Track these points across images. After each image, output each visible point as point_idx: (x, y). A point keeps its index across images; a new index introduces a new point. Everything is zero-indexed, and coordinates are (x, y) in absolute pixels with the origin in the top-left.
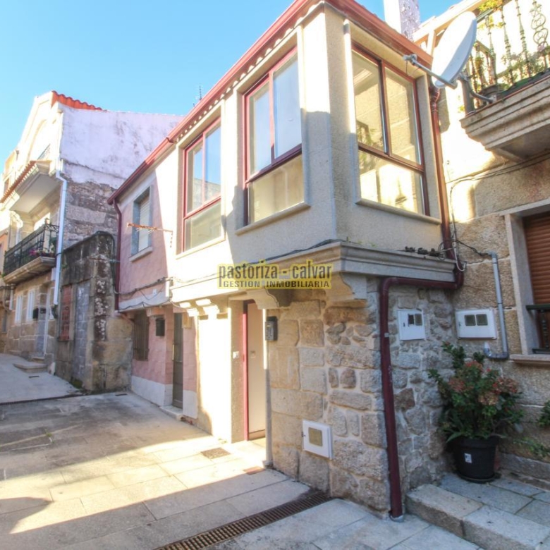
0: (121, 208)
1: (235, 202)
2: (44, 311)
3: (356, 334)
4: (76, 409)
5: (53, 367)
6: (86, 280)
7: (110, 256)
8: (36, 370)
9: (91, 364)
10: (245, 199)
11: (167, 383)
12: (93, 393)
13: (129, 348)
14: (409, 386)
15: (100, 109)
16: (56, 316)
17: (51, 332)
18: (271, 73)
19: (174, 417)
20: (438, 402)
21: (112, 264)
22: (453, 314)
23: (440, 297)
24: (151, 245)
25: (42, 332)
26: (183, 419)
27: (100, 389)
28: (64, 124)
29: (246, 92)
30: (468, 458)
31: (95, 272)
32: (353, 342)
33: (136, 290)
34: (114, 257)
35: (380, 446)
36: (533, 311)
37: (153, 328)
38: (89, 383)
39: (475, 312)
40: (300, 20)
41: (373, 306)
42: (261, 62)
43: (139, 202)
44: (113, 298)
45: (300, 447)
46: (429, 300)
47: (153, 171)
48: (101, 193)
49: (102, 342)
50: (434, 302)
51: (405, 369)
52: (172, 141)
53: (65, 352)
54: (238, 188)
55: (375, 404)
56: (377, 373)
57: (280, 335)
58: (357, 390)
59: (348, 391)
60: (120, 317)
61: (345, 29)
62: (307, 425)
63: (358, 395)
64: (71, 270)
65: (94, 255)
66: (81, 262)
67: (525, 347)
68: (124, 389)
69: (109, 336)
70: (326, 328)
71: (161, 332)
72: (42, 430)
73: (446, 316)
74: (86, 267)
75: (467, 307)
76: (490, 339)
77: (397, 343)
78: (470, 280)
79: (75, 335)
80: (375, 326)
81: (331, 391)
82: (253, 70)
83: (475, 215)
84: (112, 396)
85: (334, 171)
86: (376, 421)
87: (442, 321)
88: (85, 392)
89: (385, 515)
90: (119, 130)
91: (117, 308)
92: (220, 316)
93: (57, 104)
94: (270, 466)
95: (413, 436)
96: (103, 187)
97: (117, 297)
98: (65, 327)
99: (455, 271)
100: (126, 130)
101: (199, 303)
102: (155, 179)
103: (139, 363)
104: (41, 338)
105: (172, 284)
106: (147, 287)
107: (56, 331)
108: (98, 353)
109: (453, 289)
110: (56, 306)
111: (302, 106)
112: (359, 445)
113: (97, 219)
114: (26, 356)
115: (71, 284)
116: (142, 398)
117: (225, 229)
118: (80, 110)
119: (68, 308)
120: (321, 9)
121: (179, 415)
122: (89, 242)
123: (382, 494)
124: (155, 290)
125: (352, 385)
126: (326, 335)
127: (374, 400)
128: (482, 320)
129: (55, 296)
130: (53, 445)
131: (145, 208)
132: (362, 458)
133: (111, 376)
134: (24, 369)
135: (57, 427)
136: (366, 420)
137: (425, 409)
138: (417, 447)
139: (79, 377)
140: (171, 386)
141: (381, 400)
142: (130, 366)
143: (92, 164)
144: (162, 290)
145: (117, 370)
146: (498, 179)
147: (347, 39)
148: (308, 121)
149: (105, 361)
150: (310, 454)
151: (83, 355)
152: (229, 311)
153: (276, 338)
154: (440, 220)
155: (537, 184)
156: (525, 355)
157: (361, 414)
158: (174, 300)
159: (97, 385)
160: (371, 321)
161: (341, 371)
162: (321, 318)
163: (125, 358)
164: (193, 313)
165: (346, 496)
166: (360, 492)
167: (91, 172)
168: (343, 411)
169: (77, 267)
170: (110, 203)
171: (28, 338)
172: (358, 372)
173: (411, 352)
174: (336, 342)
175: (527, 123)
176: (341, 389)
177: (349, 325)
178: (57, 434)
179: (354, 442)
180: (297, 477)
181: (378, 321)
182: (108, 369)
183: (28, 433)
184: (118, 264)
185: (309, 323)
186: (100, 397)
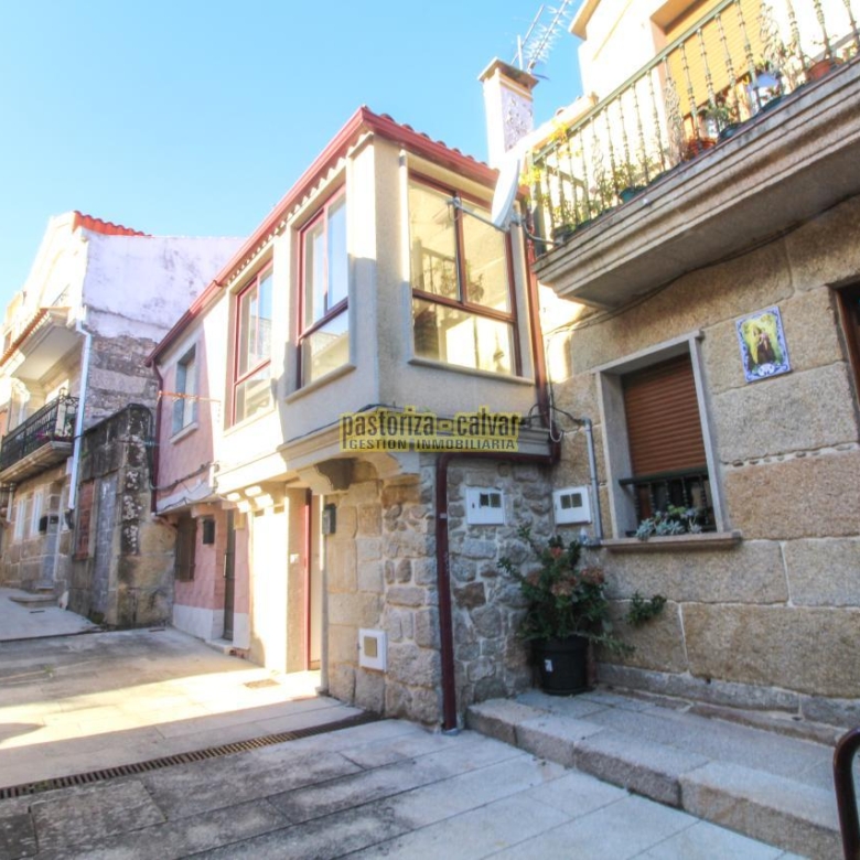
0: (162, 371)
1: (287, 363)
2: (55, 519)
3: (411, 517)
4: (90, 646)
5: (64, 598)
6: (113, 472)
7: (145, 437)
8: (41, 603)
9: (115, 587)
10: (299, 358)
11: (216, 607)
12: (118, 628)
13: (171, 566)
14: (479, 579)
15: (141, 234)
16: (71, 526)
17: (64, 549)
18: (326, 207)
19: (220, 651)
20: (520, 601)
21: (147, 448)
22: (549, 495)
23: (531, 474)
24: (195, 419)
25: (52, 550)
26: (233, 653)
27: (127, 622)
28: (89, 257)
29: (302, 227)
30: (549, 666)
31: (124, 460)
32: (410, 527)
33: (177, 483)
34: (151, 439)
35: (432, 646)
36: (631, 487)
37: (200, 534)
38: (112, 615)
39: (570, 491)
40: (351, 150)
41: (428, 481)
42: (315, 193)
43: (185, 363)
44: (148, 496)
45: (356, 663)
46: (514, 478)
47: (201, 322)
48: (140, 351)
49: (132, 557)
50: (521, 480)
51: (474, 558)
52: (221, 284)
53: (83, 575)
54: (289, 345)
55: (429, 596)
56: (432, 561)
57: (339, 527)
58: (412, 584)
59: (404, 586)
60: (158, 522)
61: (401, 161)
62: (363, 633)
63: (412, 590)
64: (93, 460)
65: (123, 437)
66: (107, 447)
67: (615, 530)
68: (164, 622)
69: (143, 548)
70: (384, 512)
71: (209, 539)
72: (42, 666)
73: (541, 498)
74: (114, 453)
75: (564, 486)
76: (585, 524)
77: (464, 527)
78: (568, 452)
79: (97, 550)
80: (430, 506)
81: (387, 588)
82: (307, 202)
83: (570, 374)
84: (145, 632)
85: (379, 326)
86: (427, 617)
87: (533, 503)
88: (107, 627)
89: (437, 728)
90: (168, 263)
91: (154, 509)
92: (279, 510)
93: (80, 229)
94: (325, 693)
95: (481, 640)
96: (143, 343)
97: (155, 494)
98: (82, 540)
99: (550, 441)
100: (178, 261)
101: (249, 492)
102: (203, 335)
103: (183, 585)
104: (51, 559)
105: (217, 469)
106: (190, 477)
107: (71, 546)
108: (125, 572)
109: (548, 464)
110: (72, 511)
111: (349, 250)
112: (413, 649)
113: (133, 386)
114: (28, 586)
115: (92, 479)
116: (184, 633)
117: (275, 397)
118: (112, 237)
119: (87, 513)
120: (370, 140)
121: (227, 647)
122: (118, 418)
123: (432, 703)
124: (198, 480)
125: (406, 579)
126: (384, 520)
127: (427, 593)
128: (577, 500)
129: (71, 498)
130: (55, 679)
131: (192, 371)
132: (415, 664)
133: (143, 606)
134: (24, 603)
135: (62, 664)
136: (420, 617)
137: (501, 609)
138: (487, 653)
139: (100, 608)
140: (222, 612)
141: (436, 593)
142: (171, 591)
143: (128, 310)
144: (205, 480)
145: (153, 597)
146: (590, 330)
147: (403, 172)
148: (355, 268)
149: (137, 583)
150: (367, 670)
151: (106, 576)
152: (286, 501)
153: (333, 531)
154: (533, 381)
155: (625, 336)
156: (616, 538)
157: (415, 612)
158: (220, 491)
159: (123, 617)
160: (424, 500)
161: (397, 562)
162: (379, 501)
163: (164, 580)
164: (244, 507)
165: (400, 715)
166: (416, 707)
167: (126, 322)
168: (398, 611)
169: (102, 454)
170: (149, 365)
171: (31, 561)
172: (413, 562)
173: (483, 539)
174: (392, 529)
175: (590, 270)
176: (396, 585)
177: (406, 506)
178: (61, 670)
179: (408, 646)
180: (353, 701)
181: (434, 499)
182: (141, 595)
183: (24, 670)
184: (157, 449)
185: (367, 508)
186: (127, 633)
